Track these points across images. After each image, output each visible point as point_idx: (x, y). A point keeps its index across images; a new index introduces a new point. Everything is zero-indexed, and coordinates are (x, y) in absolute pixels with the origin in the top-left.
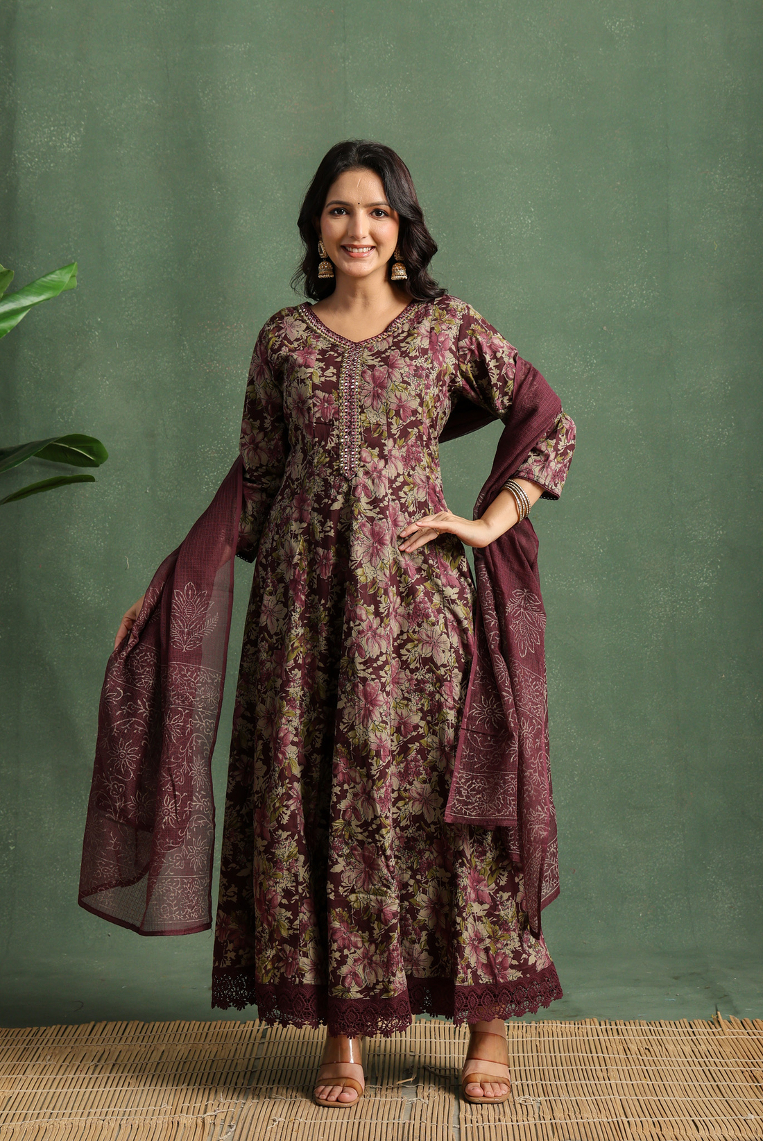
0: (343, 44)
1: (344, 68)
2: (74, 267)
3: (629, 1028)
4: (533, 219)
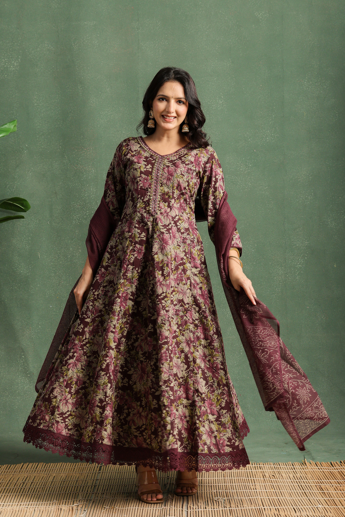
3: (265, 466)
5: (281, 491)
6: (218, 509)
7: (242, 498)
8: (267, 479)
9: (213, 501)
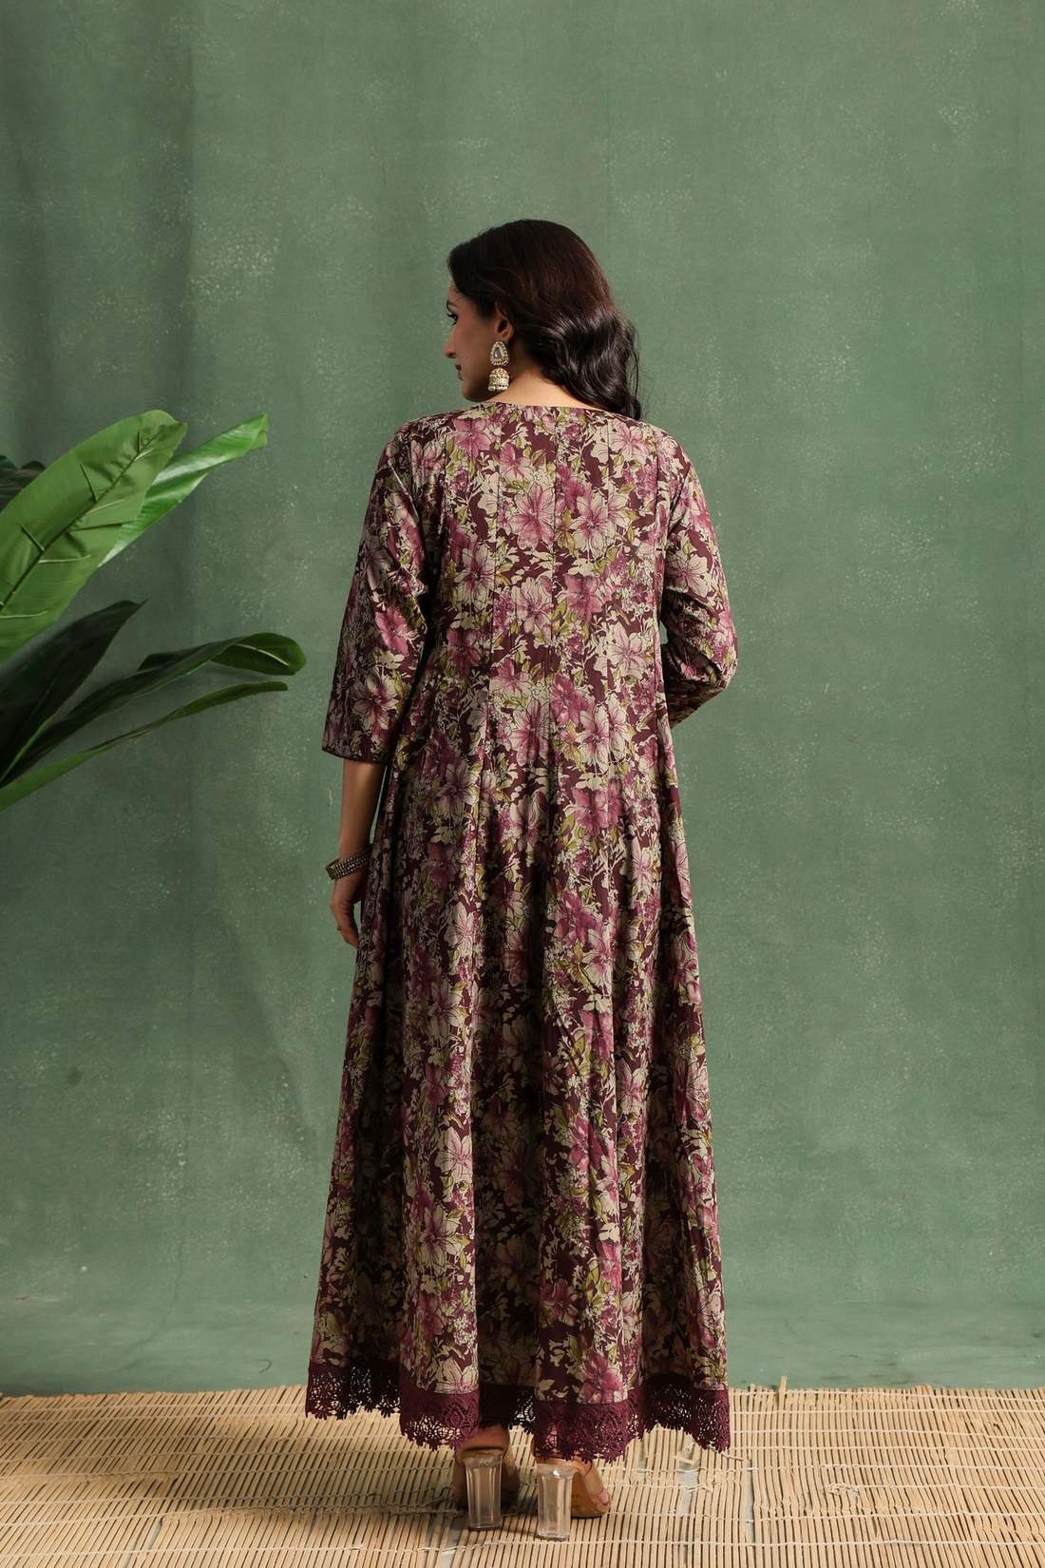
0: (607, 140)
1: (608, 169)
2: (264, 420)
3: (972, 1398)
4: (848, 359)
5: (1020, 1468)
6: (839, 1517)
7: (907, 1486)
8: (979, 1434)
9: (824, 1494)
